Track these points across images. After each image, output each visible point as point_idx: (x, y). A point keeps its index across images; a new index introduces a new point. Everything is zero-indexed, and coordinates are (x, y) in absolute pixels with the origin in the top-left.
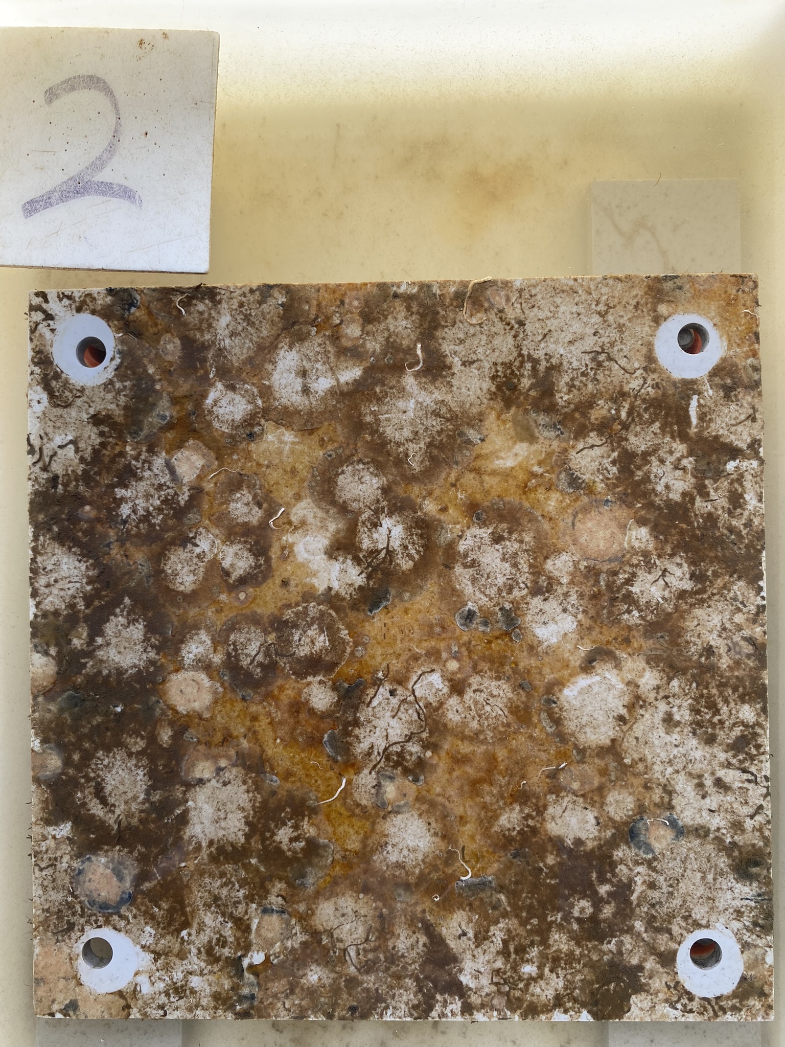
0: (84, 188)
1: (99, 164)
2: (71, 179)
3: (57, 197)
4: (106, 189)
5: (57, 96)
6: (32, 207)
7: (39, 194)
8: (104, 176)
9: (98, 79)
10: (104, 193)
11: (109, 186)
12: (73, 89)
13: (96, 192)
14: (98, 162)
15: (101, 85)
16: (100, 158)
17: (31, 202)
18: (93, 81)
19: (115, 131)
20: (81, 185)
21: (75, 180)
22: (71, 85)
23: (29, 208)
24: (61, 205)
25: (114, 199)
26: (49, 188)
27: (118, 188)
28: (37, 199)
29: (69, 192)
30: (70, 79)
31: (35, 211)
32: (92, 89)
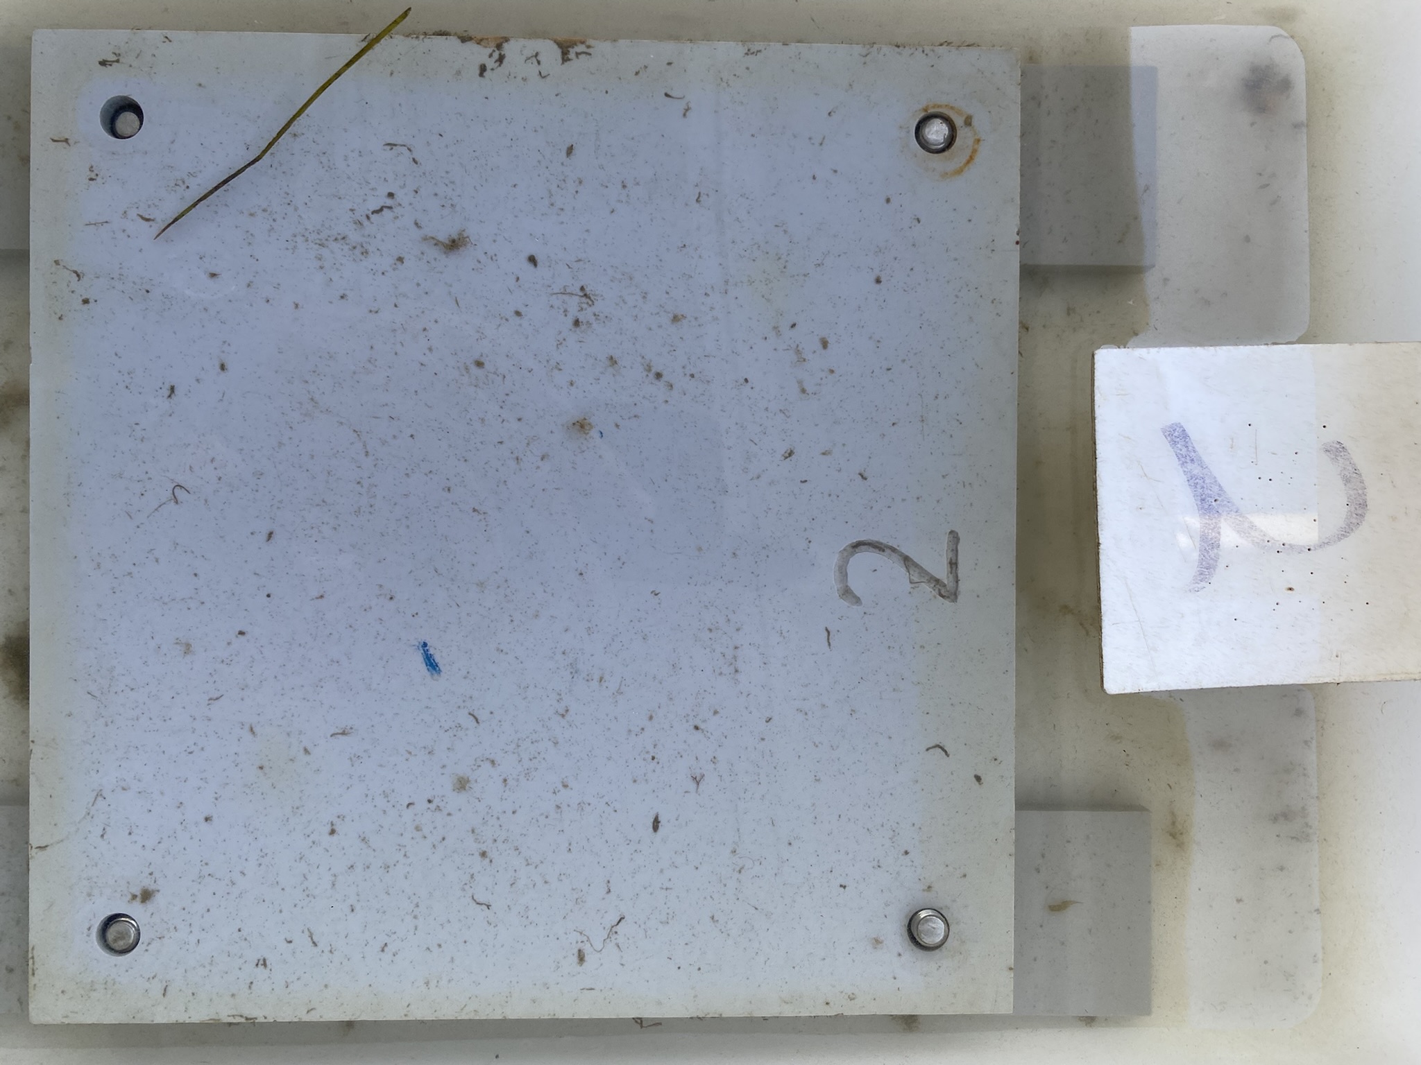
0: (1209, 509)
1: (1246, 528)
2: (1222, 490)
3: (1195, 472)
4: (1210, 541)
5: (1335, 459)
6: (1178, 437)
7: (1197, 446)
8: (1229, 535)
9: (1362, 516)
10: (1204, 537)
11: (1215, 544)
12: (1347, 480)
13: (1206, 525)
14: (1246, 525)
15: (1354, 520)
16: (1253, 527)
17: (1185, 435)
18: (1359, 509)
19: (1290, 545)
20: (1214, 503)
21: (1219, 495)
22: (1352, 477)
23: (1176, 434)
24: (1185, 478)
25: (1198, 553)
26: (1205, 459)
27: (1213, 556)
28: (1189, 444)
29: (1203, 487)
30: (1360, 475)
31: (1174, 443)
32: (1347, 508)
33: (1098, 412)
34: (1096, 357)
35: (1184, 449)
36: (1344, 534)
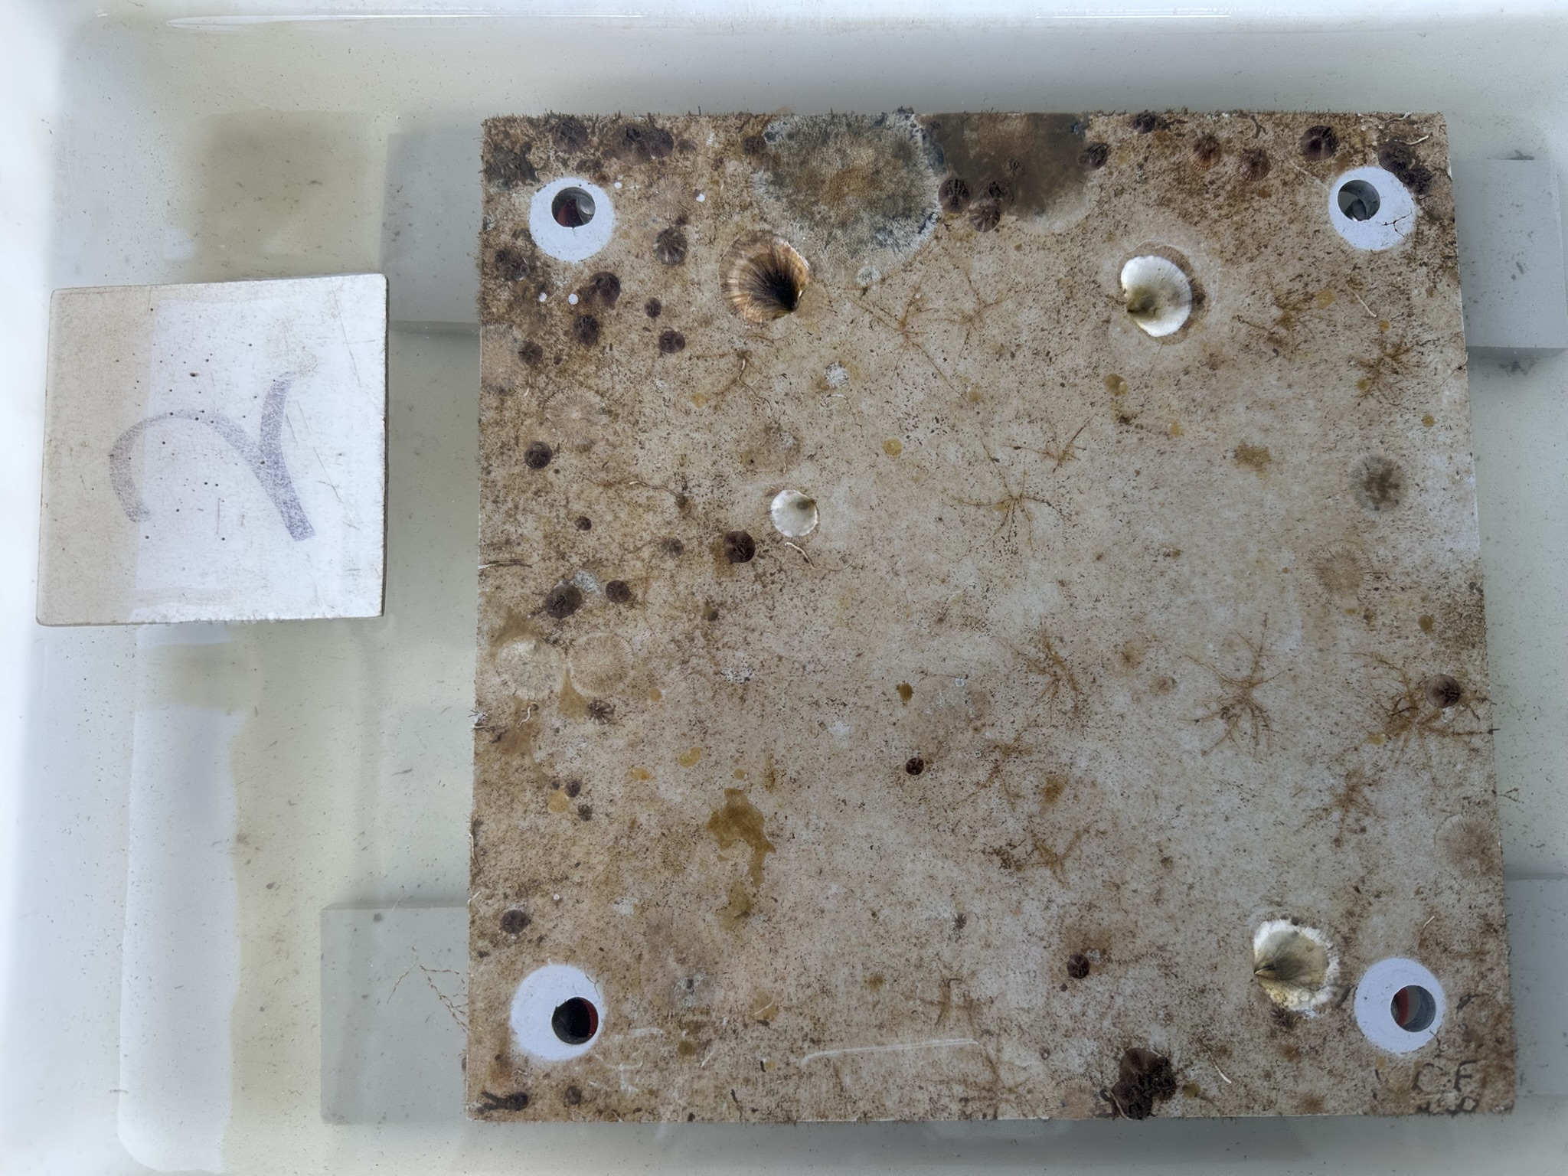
0: (270, 454)
2: (257, 473)
3: (283, 490)
4: (272, 420)
5: (139, 505)
6: (298, 526)
7: (280, 517)
8: (252, 429)
9: (116, 447)
10: (277, 426)
11: (266, 419)
12: (129, 483)
13: (274, 438)
14: (234, 437)
15: (124, 442)
16: (227, 436)
17: (291, 528)
18: (118, 455)
19: (190, 417)
20: (265, 459)
21: (259, 468)
22: (123, 485)
23: (300, 530)
24: (294, 485)
25: (285, 411)
26: (271, 505)
27: (270, 408)
28: (287, 519)
29: (276, 476)
30: (115, 488)
31: (303, 521)
32: (129, 455)
33: (381, 552)
34: (380, 609)
35: (292, 514)
36: (136, 430)
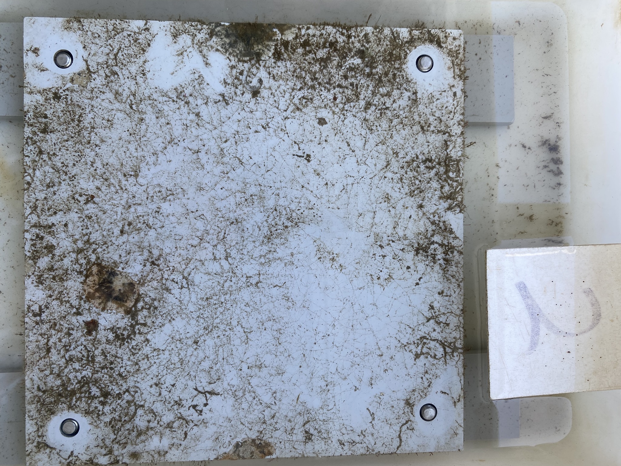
0: (535, 319)
1: (551, 326)
2: (540, 310)
3: (530, 303)
4: (535, 332)
5: (588, 296)
6: (522, 287)
7: (530, 291)
8: (543, 330)
9: (599, 320)
10: (533, 331)
11: (537, 334)
12: (593, 305)
13: (534, 326)
15: (596, 322)
16: (553, 326)
17: (525, 287)
18: (597, 317)
19: (569, 334)
20: (537, 316)
21: (539, 312)
22: (595, 304)
24: (525, 305)
25: (530, 337)
26: (534, 297)
27: (536, 339)
28: (527, 290)
29: (532, 309)
30: (598, 302)
31: (520, 290)
32: (593, 317)
33: (489, 277)
34: (487, 253)
35: (525, 293)
36: (591, 328)
